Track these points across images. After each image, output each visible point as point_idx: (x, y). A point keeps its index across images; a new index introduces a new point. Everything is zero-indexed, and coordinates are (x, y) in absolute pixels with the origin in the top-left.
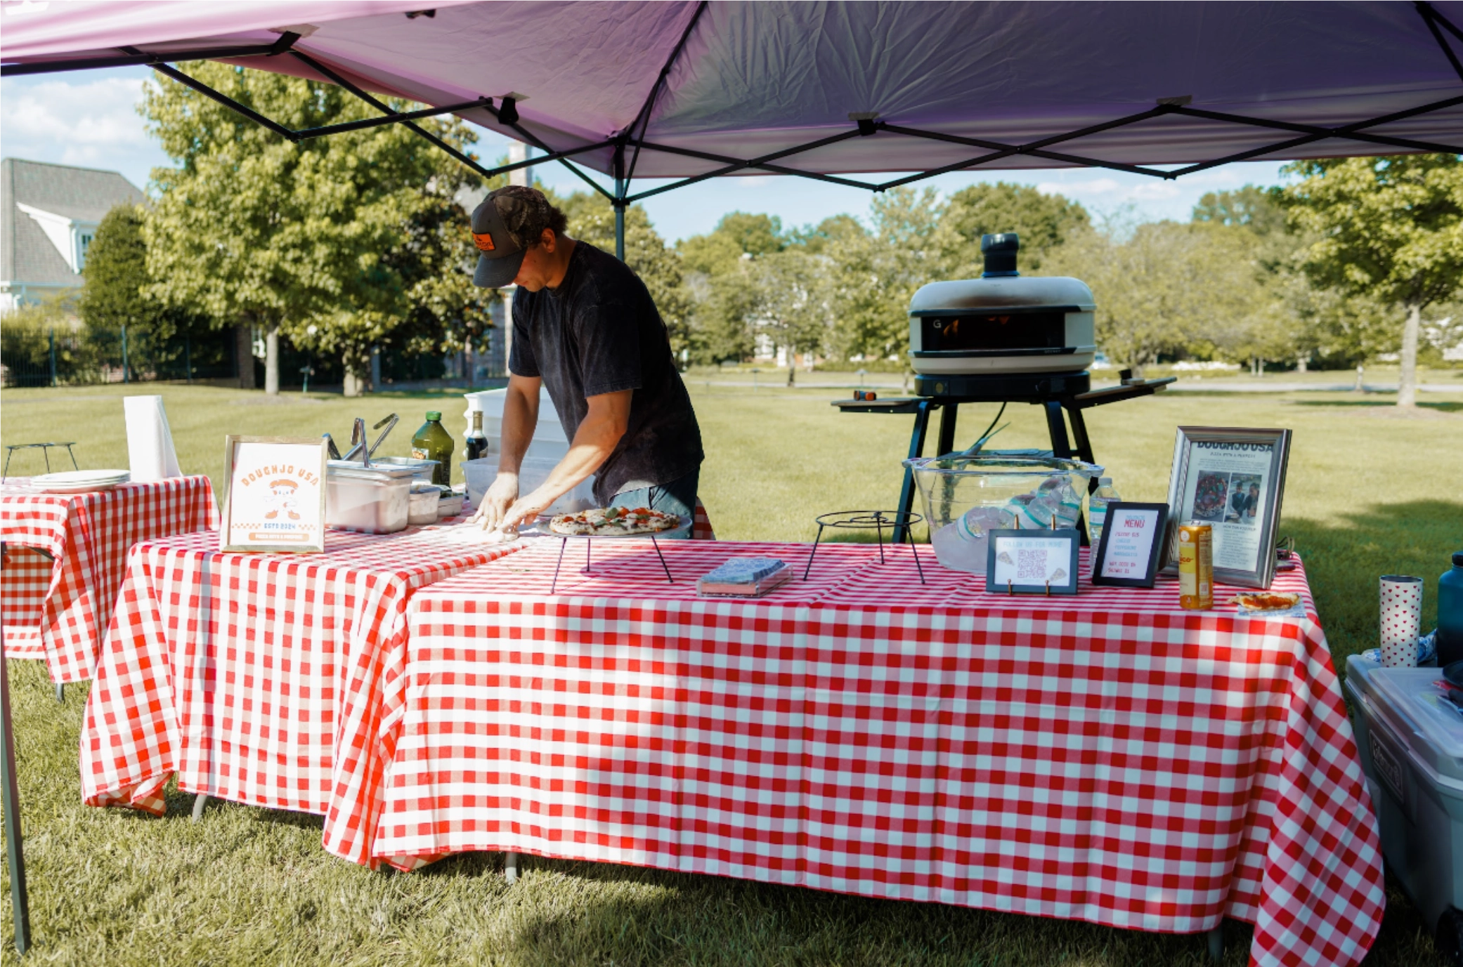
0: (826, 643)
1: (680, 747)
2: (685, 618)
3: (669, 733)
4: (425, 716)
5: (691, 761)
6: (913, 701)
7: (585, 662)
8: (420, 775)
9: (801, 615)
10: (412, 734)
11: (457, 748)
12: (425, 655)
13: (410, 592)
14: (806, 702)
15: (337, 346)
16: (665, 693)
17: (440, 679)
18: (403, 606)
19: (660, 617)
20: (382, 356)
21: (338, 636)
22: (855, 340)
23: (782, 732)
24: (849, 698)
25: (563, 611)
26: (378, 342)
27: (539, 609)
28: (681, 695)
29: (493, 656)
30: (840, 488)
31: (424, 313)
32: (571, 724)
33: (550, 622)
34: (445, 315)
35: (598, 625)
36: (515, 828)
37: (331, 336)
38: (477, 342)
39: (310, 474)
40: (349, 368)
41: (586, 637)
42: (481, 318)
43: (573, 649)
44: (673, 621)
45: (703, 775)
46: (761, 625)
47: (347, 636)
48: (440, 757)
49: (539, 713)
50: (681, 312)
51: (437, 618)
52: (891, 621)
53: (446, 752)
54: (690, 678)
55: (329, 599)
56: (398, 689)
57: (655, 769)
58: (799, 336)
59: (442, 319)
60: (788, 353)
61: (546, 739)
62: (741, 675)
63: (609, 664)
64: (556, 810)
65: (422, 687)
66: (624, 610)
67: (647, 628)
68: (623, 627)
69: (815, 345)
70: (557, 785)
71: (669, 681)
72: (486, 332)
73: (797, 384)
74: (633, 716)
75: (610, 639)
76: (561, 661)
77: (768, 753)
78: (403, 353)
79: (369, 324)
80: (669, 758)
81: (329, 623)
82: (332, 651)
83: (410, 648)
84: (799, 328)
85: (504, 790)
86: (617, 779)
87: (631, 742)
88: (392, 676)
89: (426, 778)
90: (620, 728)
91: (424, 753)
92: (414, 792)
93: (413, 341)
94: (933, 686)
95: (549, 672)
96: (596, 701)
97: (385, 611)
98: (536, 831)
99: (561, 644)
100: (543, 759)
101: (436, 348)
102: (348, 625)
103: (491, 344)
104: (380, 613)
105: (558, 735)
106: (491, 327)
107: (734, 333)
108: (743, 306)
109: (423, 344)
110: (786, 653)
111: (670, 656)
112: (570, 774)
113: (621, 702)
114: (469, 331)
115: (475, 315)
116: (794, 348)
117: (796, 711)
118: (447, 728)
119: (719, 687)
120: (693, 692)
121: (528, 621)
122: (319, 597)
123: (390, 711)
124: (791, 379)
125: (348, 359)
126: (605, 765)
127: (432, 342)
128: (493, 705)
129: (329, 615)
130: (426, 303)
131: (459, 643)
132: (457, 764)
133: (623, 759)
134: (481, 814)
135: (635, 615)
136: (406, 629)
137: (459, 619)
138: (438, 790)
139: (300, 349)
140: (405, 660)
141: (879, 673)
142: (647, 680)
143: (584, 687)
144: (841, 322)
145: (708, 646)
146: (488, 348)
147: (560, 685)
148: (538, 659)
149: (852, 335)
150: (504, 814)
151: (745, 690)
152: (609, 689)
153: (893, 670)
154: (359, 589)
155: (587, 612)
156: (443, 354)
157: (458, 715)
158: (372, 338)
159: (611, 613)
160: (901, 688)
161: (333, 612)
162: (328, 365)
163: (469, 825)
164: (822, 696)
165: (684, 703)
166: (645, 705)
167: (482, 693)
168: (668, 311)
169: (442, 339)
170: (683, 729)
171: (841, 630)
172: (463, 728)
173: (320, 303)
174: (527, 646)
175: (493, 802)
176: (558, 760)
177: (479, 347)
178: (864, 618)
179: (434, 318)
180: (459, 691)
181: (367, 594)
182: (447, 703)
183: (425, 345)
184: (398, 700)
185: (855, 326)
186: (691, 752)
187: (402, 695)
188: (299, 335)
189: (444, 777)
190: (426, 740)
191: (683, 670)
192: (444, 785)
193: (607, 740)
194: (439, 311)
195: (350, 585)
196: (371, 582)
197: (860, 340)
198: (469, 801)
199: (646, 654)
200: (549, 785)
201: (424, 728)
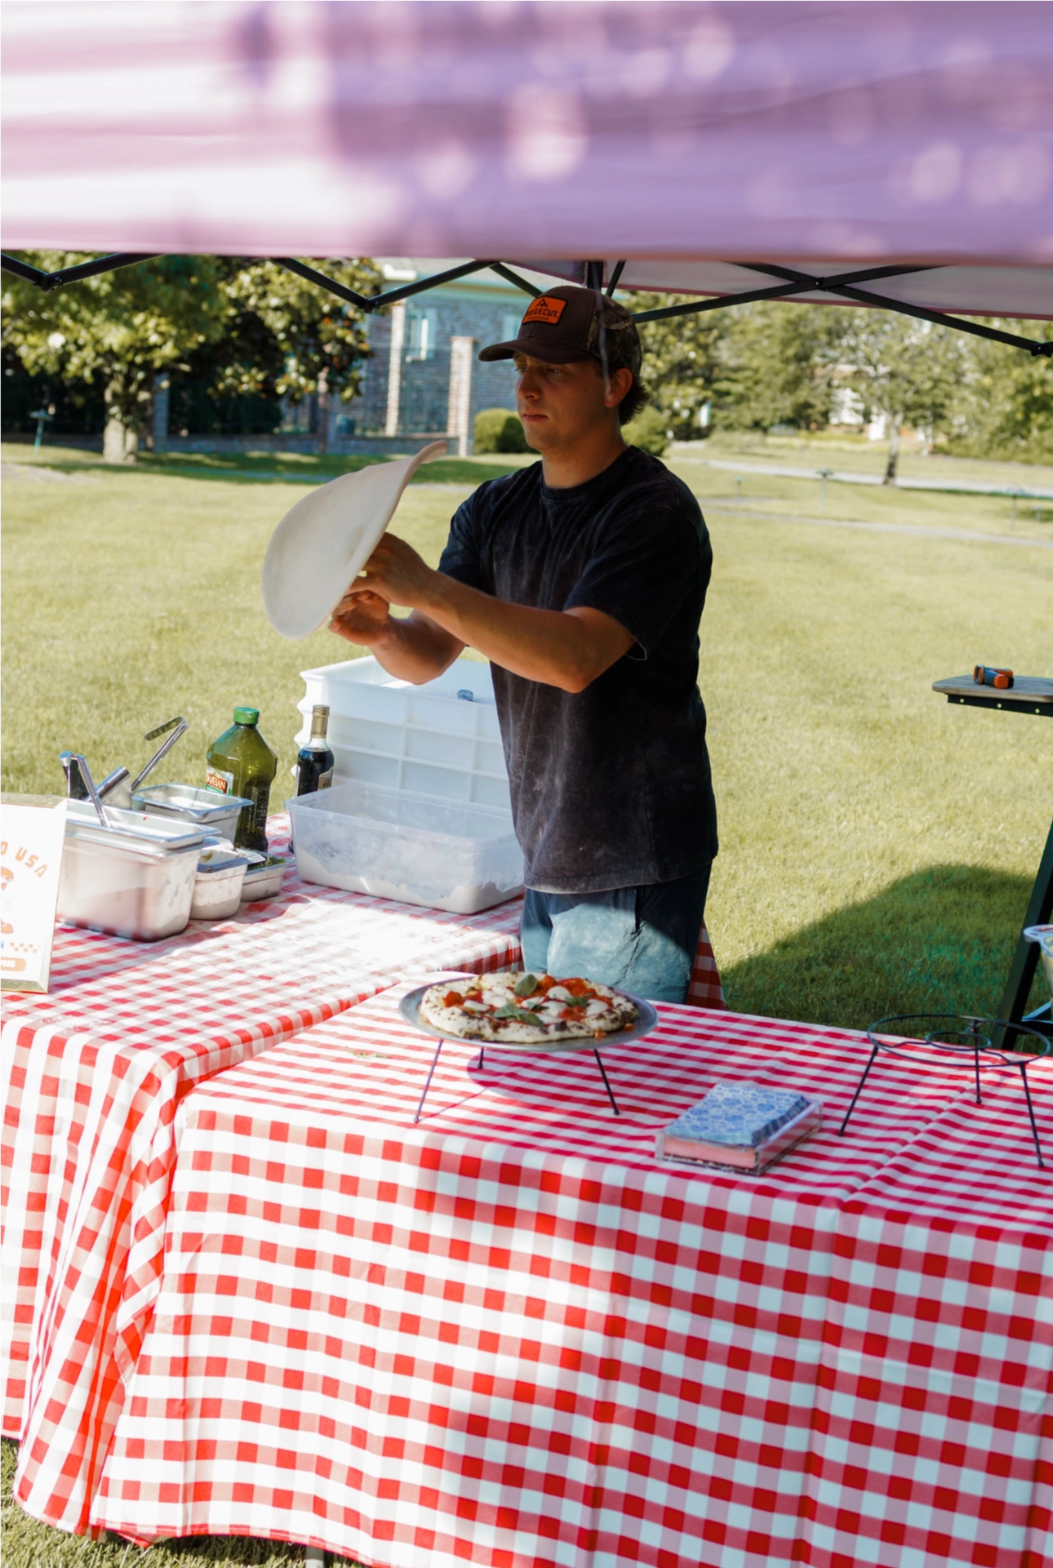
0: (863, 1274)
1: (604, 1412)
2: (631, 1199)
3: (588, 1386)
4: (188, 1304)
5: (622, 1437)
6: (1001, 1392)
7: (460, 1250)
8: (171, 1402)
9: (826, 1220)
10: (164, 1331)
11: (236, 1362)
12: (198, 1202)
13: (184, 1088)
14: (820, 1367)
15: (96, 372)
16: (588, 1319)
17: (220, 1243)
18: (170, 1112)
19: (591, 1191)
20: (173, 391)
21: (59, 1148)
22: (1009, 417)
23: (776, 1413)
24: (894, 1371)
25: (431, 1159)
26: (168, 369)
27: (392, 1151)
28: (615, 1327)
29: (310, 1219)
30: (949, 759)
31: (250, 323)
32: (427, 1349)
33: (408, 1175)
34: (286, 330)
35: (487, 1191)
36: (319, 1507)
37: (88, 354)
38: (340, 380)
39: (34, 857)
40: (114, 410)
41: (464, 1208)
42: (350, 339)
43: (442, 1226)
44: (611, 1202)
45: (639, 1464)
46: (758, 1229)
47: (73, 1151)
48: (208, 1373)
49: (376, 1323)
50: (702, 339)
51: (224, 1142)
52: (975, 1253)
53: (217, 1367)
54: (632, 1300)
55: (51, 1086)
56: (153, 1253)
57: (560, 1443)
58: (910, 397)
59: (281, 336)
60: (888, 427)
61: (384, 1369)
62: (716, 1307)
63: (499, 1258)
64: (388, 1489)
65: (189, 1255)
66: (532, 1173)
67: (567, 1207)
68: (527, 1199)
69: (938, 414)
70: (394, 1448)
71: (598, 1301)
72: (355, 364)
73: (900, 481)
74: (530, 1350)
75: (505, 1216)
76: (419, 1242)
77: (751, 1445)
78: (210, 391)
79: (154, 339)
80: (584, 1428)
81: (46, 1125)
82: (46, 1171)
83: (175, 1188)
84: (910, 382)
85: (306, 1442)
86: (495, 1451)
87: (524, 1392)
88: (144, 1229)
89: (180, 1409)
90: (507, 1367)
91: (181, 1367)
92: (159, 1429)
93: (229, 371)
94: (1036, 1370)
95: (397, 1258)
96: (472, 1317)
97: (140, 1116)
98: (352, 1518)
99: (422, 1213)
100: (374, 1401)
101: (268, 386)
102: (76, 1134)
103: (362, 386)
104: (133, 1119)
105: (404, 1365)
106: (365, 355)
107: (793, 384)
108: (814, 336)
109: (245, 378)
110: (795, 1282)
111: (602, 1259)
112: (417, 1432)
113: (513, 1325)
114: (326, 361)
115: (340, 333)
116: (899, 418)
117: (802, 1380)
118: (222, 1326)
119: (679, 1322)
120: (635, 1324)
121: (371, 1168)
122: (33, 1081)
123: (136, 1289)
124: (890, 473)
125: (115, 395)
126: (477, 1425)
127: (260, 377)
128: (301, 1299)
129: (47, 1113)
130: (257, 308)
131: (257, 1188)
132: (234, 1389)
133: (508, 1419)
134: (266, 1476)
135: (549, 1182)
136: (172, 1155)
137: (260, 1149)
138: (197, 1428)
139: (33, 373)
140: (167, 1205)
141: (948, 1337)
142: (559, 1292)
143: (454, 1292)
144: (987, 381)
145: (666, 1252)
146: (357, 392)
147: (415, 1283)
148: (382, 1233)
149: (1005, 405)
150: (303, 1482)
151: (721, 1333)
152: (494, 1300)
153: (972, 1334)
154: (100, 1077)
155: (470, 1167)
156: (279, 397)
157: (243, 1308)
158: (158, 364)
159: (510, 1174)
160: (982, 1367)
161: (54, 1108)
162: (79, 401)
163: (244, 1492)
164: (849, 1361)
165: (618, 1340)
166: (553, 1334)
167: (285, 1276)
168: (680, 337)
169: (281, 371)
170: (613, 1383)
171: (889, 1256)
172: (249, 1331)
173: (74, 306)
174: (367, 1210)
175: (286, 1459)
176: (399, 1406)
177: (343, 389)
178: (930, 1240)
179: (269, 333)
180: (247, 1268)
181: (113, 1087)
182: (227, 1285)
183: (249, 381)
184: (152, 1272)
185: (1011, 391)
186: (623, 1422)
187: (157, 1263)
188: (34, 347)
189: (211, 1408)
190: (186, 1344)
191: (621, 1284)
192: (209, 1421)
193: (483, 1384)
194: (277, 322)
195: (86, 1068)
196: (120, 1067)
197: (1019, 416)
198: (247, 1452)
199: (561, 1249)
200: (380, 1446)
201: (184, 1325)
